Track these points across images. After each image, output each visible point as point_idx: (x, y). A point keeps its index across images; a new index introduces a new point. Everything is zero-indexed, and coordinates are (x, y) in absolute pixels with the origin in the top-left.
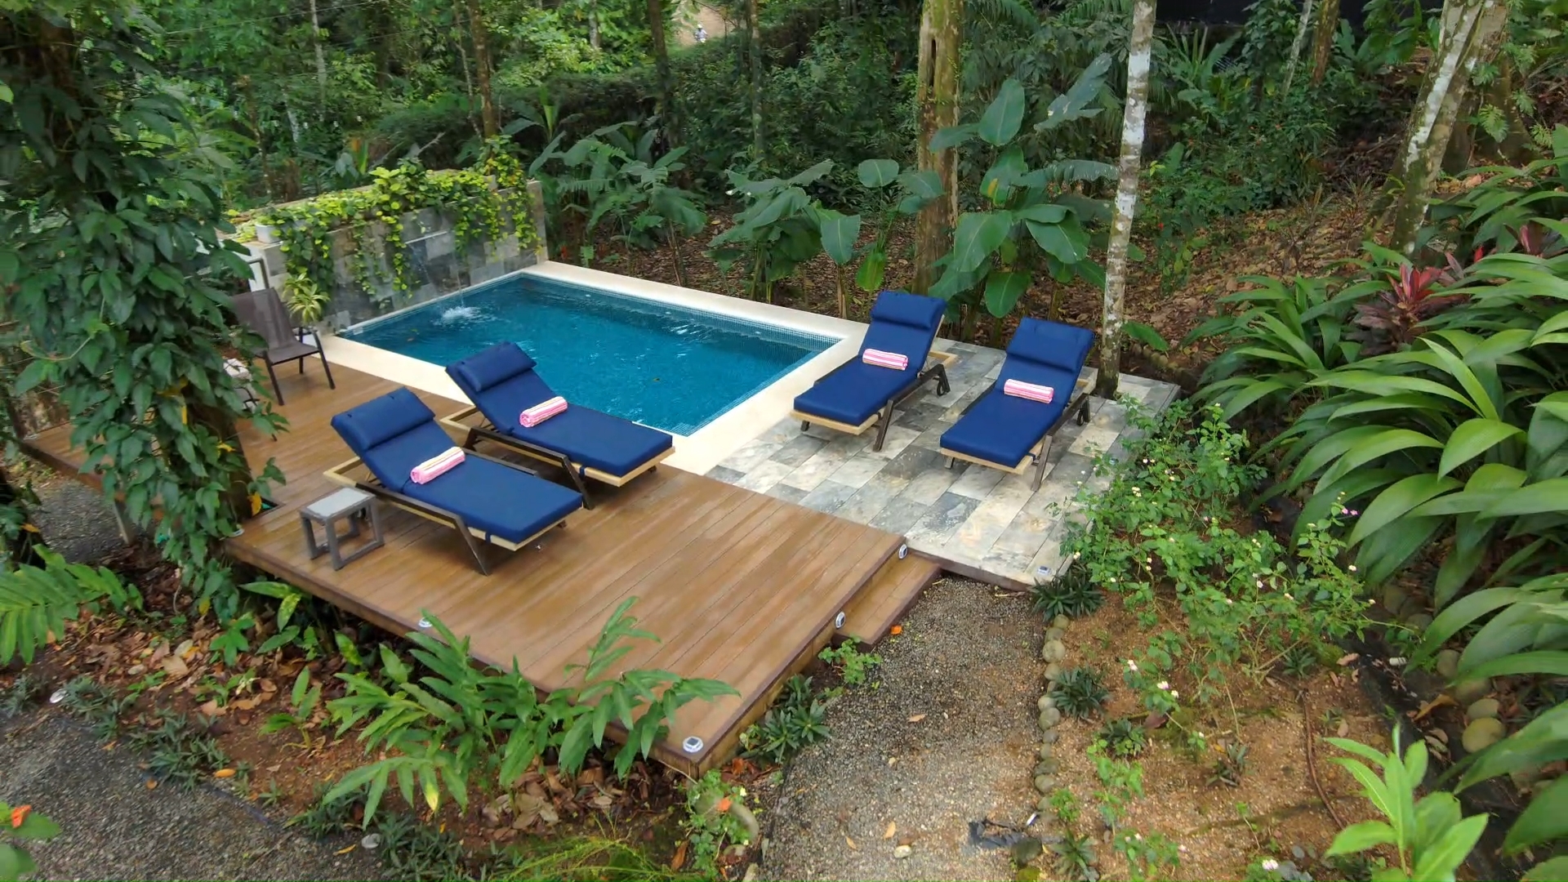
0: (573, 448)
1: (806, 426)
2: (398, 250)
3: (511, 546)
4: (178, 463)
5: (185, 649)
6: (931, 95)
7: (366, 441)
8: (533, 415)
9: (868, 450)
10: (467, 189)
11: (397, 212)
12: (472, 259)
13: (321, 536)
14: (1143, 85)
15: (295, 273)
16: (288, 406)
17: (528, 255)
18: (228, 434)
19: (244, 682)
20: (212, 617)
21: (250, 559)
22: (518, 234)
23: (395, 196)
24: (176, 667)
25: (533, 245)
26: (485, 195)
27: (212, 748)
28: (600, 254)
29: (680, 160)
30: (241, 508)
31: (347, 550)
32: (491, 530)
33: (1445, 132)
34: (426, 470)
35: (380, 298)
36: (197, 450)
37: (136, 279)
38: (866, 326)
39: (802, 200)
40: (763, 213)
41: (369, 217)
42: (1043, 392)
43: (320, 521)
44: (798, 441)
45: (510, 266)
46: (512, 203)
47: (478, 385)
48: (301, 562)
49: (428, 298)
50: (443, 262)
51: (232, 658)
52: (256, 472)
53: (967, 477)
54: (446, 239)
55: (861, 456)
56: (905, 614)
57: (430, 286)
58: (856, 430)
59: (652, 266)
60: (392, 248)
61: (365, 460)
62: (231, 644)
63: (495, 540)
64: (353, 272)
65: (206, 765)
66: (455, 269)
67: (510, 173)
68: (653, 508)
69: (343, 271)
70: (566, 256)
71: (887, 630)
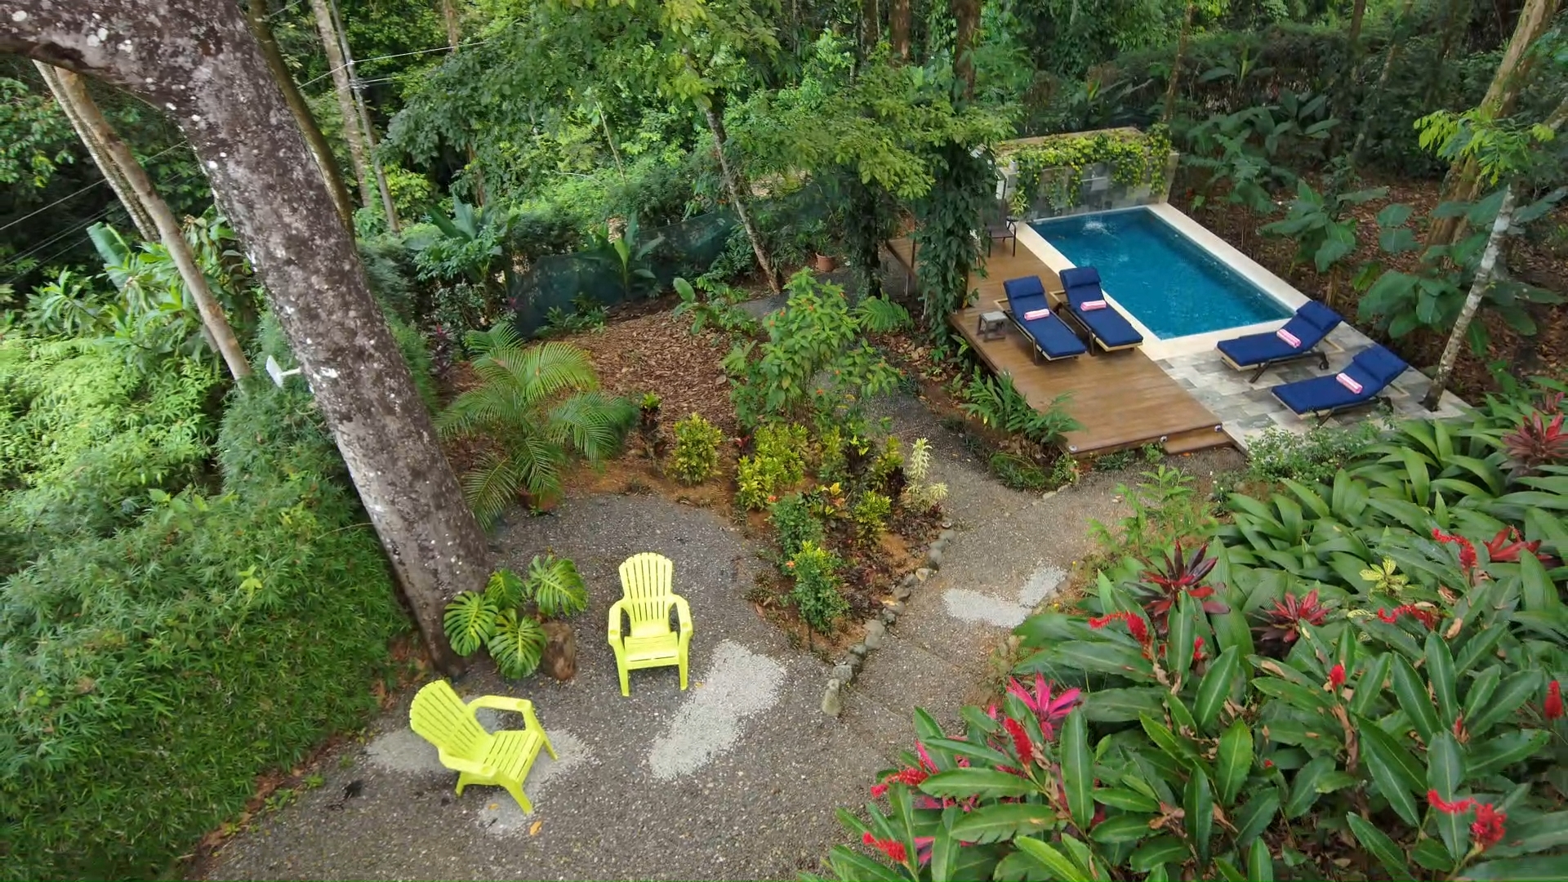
0: (1096, 327)
2: (1075, 184)
3: (1049, 358)
4: (945, 281)
5: (920, 350)
6: (1460, 171)
7: (1014, 294)
8: (1087, 305)
9: (1246, 380)
10: (1129, 154)
12: (1117, 195)
13: (984, 327)
15: (1019, 189)
16: (992, 259)
17: (1154, 198)
18: (965, 274)
19: (938, 370)
20: (933, 342)
21: (956, 325)
22: (1151, 185)
23: (1085, 155)
24: (915, 356)
25: (1160, 191)
27: (921, 388)
28: (1208, 202)
30: (959, 304)
31: (990, 336)
32: (1044, 348)
34: (1032, 315)
35: (1056, 207)
36: (953, 278)
39: (1321, 222)
42: (1354, 386)
43: (986, 321)
44: (1210, 365)
45: (1139, 202)
46: (1154, 166)
47: (1070, 283)
48: (973, 333)
49: (1084, 212)
50: (1099, 193)
51: (936, 359)
52: (969, 292)
53: (1283, 413)
54: (1107, 181)
55: (1239, 384)
56: (1197, 451)
57: (1087, 205)
58: (1239, 368)
60: (1072, 182)
61: (1010, 302)
62: (938, 355)
63: (1044, 353)
64: (1048, 193)
65: (918, 393)
66: (1104, 199)
67: (1160, 147)
69: (1042, 191)
70: (1180, 202)
71: (1182, 453)
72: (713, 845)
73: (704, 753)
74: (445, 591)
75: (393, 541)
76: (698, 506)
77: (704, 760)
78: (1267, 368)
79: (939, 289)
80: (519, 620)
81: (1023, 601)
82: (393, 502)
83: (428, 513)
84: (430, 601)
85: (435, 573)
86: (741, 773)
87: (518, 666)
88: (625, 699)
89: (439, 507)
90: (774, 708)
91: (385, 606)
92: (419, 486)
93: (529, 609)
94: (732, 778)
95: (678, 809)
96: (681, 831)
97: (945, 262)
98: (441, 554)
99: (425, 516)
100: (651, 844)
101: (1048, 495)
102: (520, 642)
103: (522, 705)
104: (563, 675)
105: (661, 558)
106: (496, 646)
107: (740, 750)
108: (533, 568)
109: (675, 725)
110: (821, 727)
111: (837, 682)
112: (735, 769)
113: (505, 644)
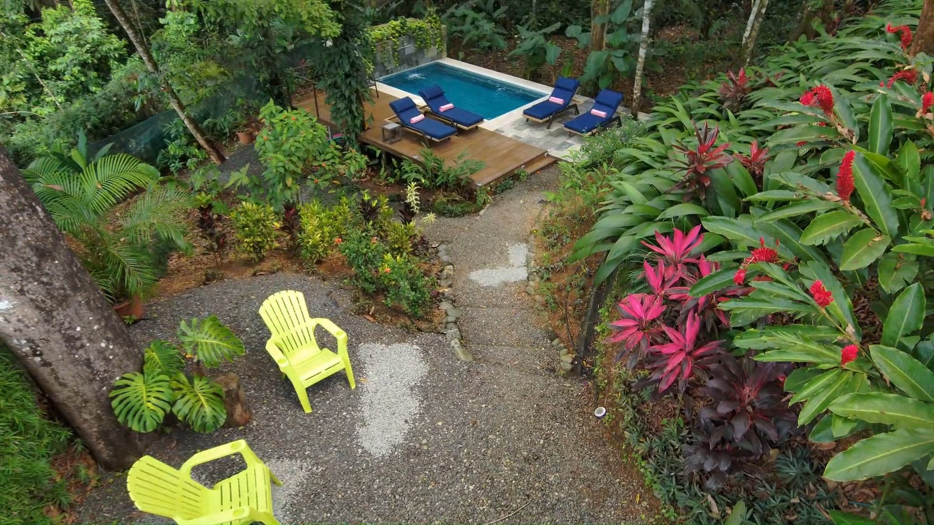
0: (456, 118)
1: (528, 120)
2: (396, 51)
3: (437, 140)
4: (351, 112)
7: (399, 110)
8: (443, 108)
9: (545, 128)
10: (420, 29)
11: (397, 37)
12: (420, 56)
13: (386, 135)
14: (648, 12)
17: (439, 55)
21: (365, 141)
22: (437, 47)
23: (397, 31)
25: (441, 51)
26: (426, 31)
28: (467, 55)
29: (505, 12)
30: (364, 127)
31: (393, 139)
32: (432, 136)
33: (754, 33)
34: (414, 120)
35: (389, 68)
36: (356, 108)
37: (351, 60)
38: (553, 89)
39: (542, 40)
40: (528, 45)
41: (388, 39)
42: (602, 114)
43: (387, 130)
44: (524, 125)
45: (433, 59)
46: (436, 34)
48: (380, 142)
49: (405, 69)
50: (410, 56)
53: (573, 138)
54: (413, 47)
55: (543, 130)
56: (542, 169)
57: (405, 65)
58: (541, 121)
59: (488, 61)
60: (394, 50)
61: (398, 116)
63: (433, 139)
64: (382, 58)
66: (414, 59)
67: (436, 22)
68: (476, 138)
69: (379, 58)
70: (453, 55)
71: (536, 172)
72: (458, 481)
73: (402, 423)
74: (103, 380)
75: (29, 341)
76: (274, 273)
77: (406, 426)
78: (553, 119)
79: (349, 119)
80: (191, 381)
81: (516, 264)
82: (22, 292)
83: (66, 297)
84: (90, 395)
85: (88, 363)
86: (440, 423)
87: (209, 420)
88: (309, 415)
89: (75, 289)
90: (429, 373)
91: (35, 419)
92: (47, 267)
93: (196, 370)
94: (436, 430)
95: (412, 471)
96: (425, 483)
97: (349, 97)
98: (90, 340)
99: (63, 301)
100: (410, 506)
101: (482, 212)
102: (203, 399)
103: (240, 446)
104: (242, 422)
105: (291, 293)
106: (181, 409)
107: (428, 409)
108: (184, 334)
109: (366, 415)
110: (469, 371)
111: (457, 340)
112: (433, 423)
113: (189, 404)
